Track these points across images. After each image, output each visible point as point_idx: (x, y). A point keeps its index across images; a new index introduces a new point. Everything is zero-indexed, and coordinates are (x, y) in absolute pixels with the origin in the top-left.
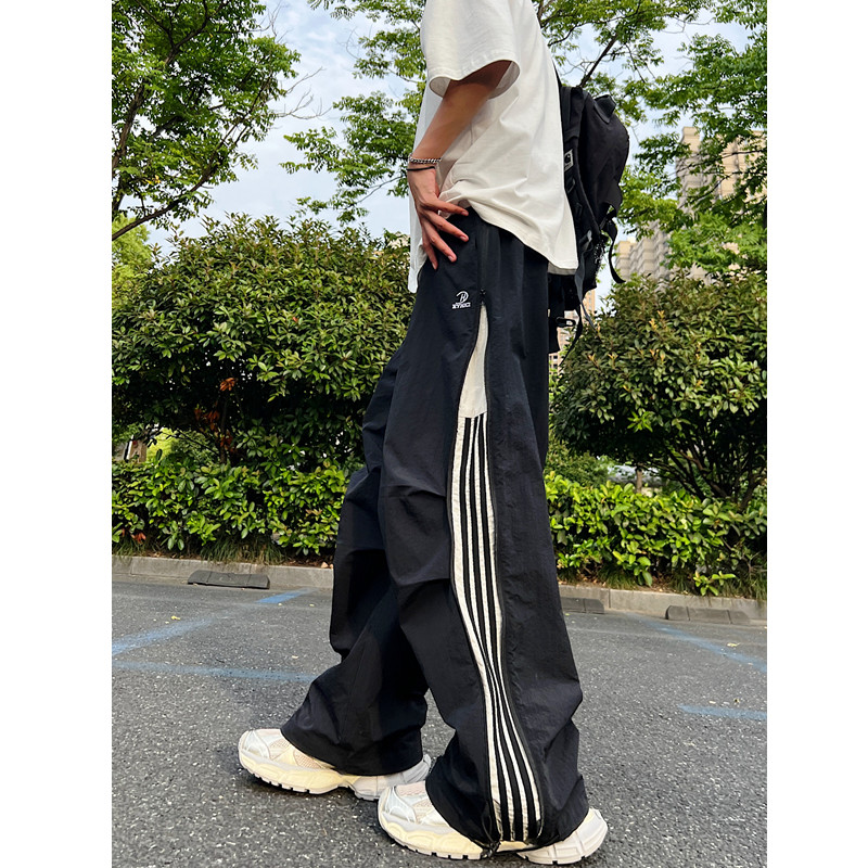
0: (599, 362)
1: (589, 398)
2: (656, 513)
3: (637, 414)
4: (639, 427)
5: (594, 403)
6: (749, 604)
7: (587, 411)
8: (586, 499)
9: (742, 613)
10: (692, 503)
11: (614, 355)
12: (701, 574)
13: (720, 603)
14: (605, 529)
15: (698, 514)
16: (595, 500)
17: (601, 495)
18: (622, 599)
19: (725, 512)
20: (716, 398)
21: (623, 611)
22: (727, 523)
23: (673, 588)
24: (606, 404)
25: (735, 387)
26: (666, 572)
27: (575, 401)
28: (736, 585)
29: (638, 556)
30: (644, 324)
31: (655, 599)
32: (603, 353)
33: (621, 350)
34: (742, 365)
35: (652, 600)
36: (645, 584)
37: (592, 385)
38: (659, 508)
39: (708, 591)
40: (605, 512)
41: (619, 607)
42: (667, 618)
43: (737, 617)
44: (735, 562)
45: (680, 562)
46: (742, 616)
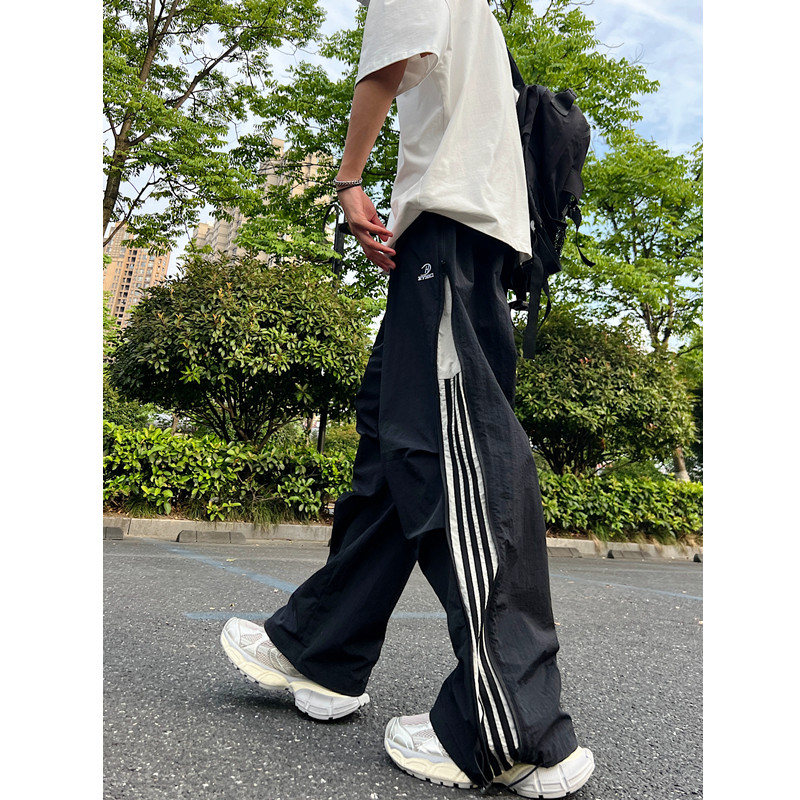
0: (166, 320)
1: (150, 351)
2: (188, 452)
3: (190, 367)
4: (190, 379)
5: (154, 356)
6: (246, 526)
7: (146, 362)
8: (127, 440)
9: (240, 534)
10: (219, 445)
11: (181, 316)
12: (213, 503)
13: (224, 526)
14: (138, 466)
15: (223, 454)
16: (136, 441)
17: (143, 436)
18: (140, 526)
19: (245, 452)
20: (258, 359)
21: (140, 536)
22: (244, 461)
23: (187, 515)
24: (165, 357)
25: (276, 351)
26: (185, 502)
27: (136, 353)
28: (240, 512)
29: (163, 489)
30: (212, 293)
31: (170, 525)
32: (171, 313)
33: (187, 311)
34: (284, 334)
35: (167, 526)
36: (164, 513)
37: (156, 339)
38: (191, 448)
39: (217, 517)
40: (142, 451)
41: (137, 533)
42: (178, 540)
43: (236, 538)
44: (243, 493)
45: (198, 494)
46: (241, 536)
